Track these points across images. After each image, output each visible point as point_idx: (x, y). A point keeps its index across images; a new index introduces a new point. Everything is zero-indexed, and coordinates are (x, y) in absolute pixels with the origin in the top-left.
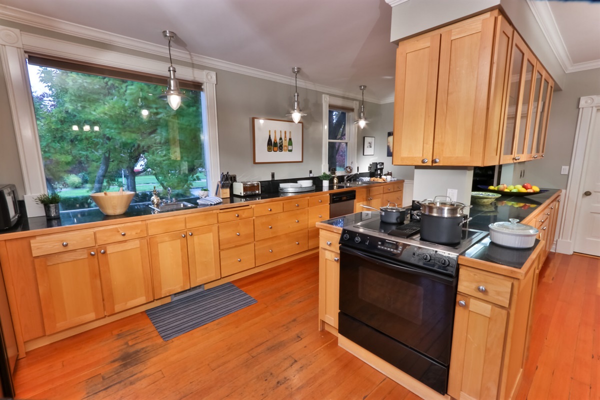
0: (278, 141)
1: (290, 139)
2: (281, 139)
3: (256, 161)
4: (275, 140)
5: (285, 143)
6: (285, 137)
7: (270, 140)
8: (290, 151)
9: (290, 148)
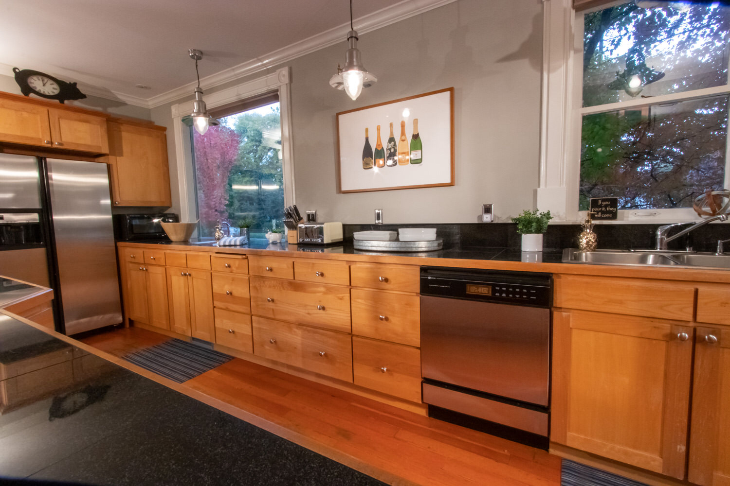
0: (385, 145)
1: (416, 137)
2: (392, 140)
3: (344, 188)
4: (379, 144)
5: (403, 146)
6: (403, 133)
7: (367, 148)
8: (418, 161)
9: (415, 155)
